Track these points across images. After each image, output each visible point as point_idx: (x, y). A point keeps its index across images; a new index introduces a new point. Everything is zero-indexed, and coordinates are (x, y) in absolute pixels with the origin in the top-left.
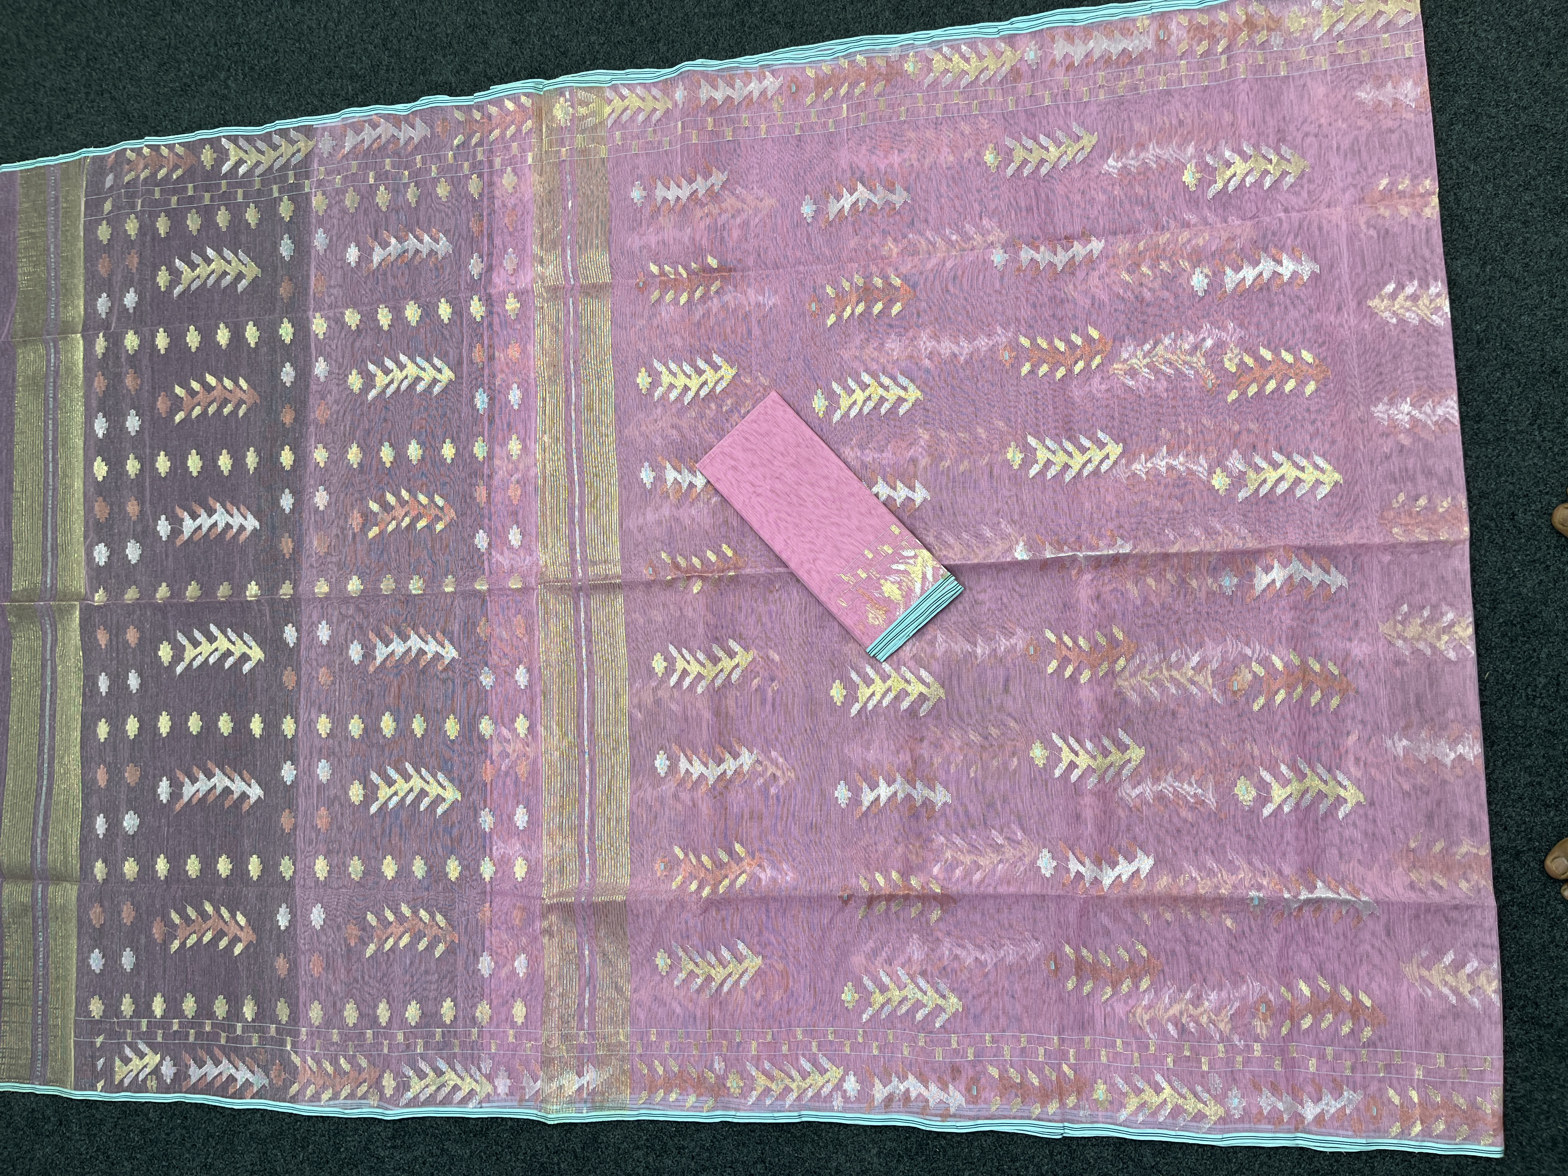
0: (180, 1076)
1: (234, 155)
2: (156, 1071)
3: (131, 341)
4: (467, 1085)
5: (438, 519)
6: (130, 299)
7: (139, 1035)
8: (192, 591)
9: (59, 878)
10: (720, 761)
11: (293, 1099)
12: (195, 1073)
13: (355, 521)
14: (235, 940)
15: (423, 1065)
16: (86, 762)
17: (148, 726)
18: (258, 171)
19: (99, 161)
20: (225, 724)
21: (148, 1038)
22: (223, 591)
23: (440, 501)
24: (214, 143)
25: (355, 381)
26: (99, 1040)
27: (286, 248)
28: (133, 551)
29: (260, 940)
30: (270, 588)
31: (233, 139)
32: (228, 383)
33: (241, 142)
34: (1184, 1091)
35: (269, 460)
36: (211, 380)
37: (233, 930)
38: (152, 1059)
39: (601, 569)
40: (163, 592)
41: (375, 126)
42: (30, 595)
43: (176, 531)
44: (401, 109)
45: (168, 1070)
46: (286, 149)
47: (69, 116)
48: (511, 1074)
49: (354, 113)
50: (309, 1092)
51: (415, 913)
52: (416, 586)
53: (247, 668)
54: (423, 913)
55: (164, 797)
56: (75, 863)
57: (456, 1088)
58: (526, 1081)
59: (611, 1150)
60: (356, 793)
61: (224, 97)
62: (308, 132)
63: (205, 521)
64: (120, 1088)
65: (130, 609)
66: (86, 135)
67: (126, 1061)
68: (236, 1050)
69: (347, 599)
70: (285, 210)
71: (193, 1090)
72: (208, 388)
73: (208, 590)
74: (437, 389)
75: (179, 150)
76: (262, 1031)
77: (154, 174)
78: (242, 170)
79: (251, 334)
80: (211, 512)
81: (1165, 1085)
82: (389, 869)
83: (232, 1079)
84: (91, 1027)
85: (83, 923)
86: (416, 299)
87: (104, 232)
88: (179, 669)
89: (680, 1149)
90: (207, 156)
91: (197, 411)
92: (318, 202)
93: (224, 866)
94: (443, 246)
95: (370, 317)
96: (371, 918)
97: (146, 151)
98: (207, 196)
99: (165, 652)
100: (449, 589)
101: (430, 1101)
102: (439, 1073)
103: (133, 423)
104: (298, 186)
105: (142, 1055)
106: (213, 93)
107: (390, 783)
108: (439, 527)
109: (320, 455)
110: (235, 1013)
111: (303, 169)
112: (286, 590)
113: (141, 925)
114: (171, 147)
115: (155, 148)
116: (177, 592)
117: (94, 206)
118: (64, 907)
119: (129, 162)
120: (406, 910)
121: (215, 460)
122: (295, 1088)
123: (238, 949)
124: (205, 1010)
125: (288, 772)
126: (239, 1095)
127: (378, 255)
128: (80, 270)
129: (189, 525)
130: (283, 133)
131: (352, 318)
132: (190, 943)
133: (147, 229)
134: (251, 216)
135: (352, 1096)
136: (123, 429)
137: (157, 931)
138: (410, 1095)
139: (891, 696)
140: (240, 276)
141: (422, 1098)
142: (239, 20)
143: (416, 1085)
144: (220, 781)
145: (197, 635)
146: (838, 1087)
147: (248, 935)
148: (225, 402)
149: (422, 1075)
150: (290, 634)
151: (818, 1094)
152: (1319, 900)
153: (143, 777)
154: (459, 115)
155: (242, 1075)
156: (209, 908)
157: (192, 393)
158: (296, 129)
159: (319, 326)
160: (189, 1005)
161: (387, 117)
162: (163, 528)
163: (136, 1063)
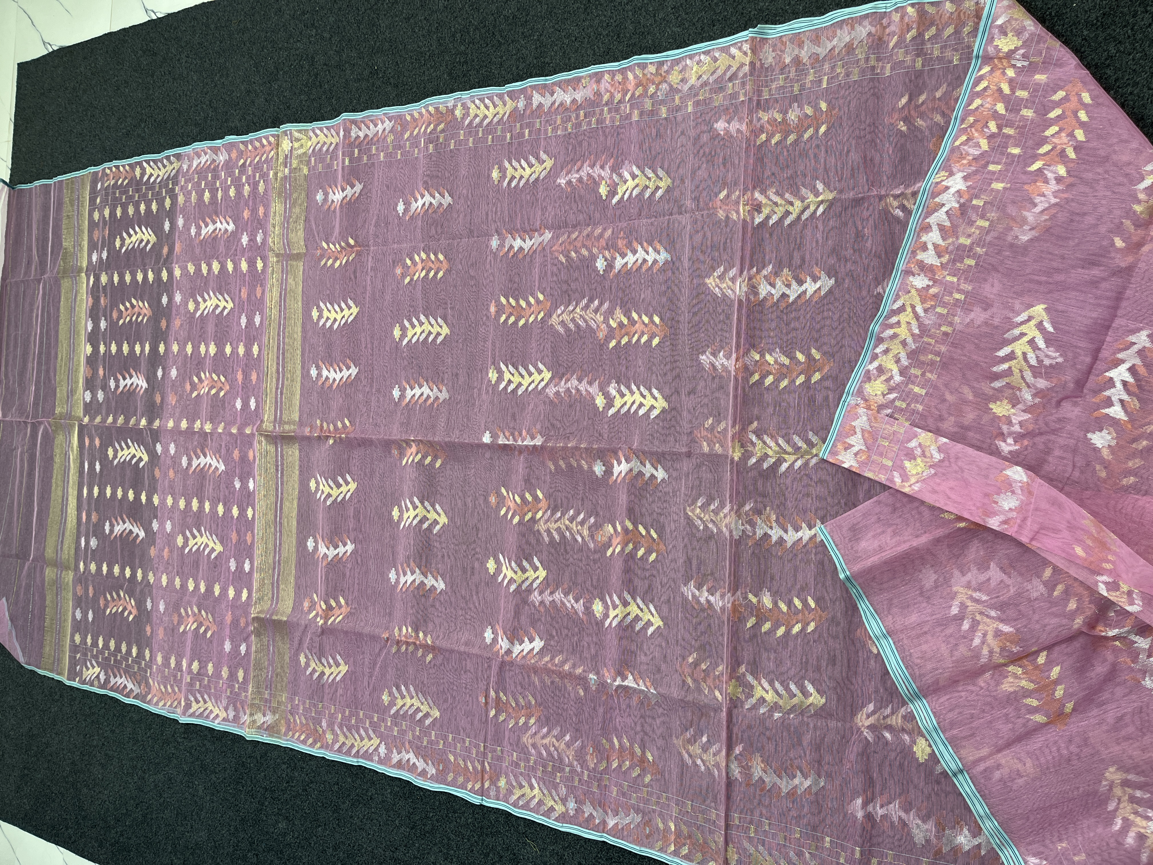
0: (107, 681)
1: (149, 170)
2: (98, 677)
3: (104, 279)
4: (216, 711)
5: (221, 389)
6: (105, 255)
7: (93, 656)
8: (121, 420)
9: (68, 568)
10: (336, 547)
11: (149, 703)
12: (113, 681)
13: (188, 387)
14: (130, 613)
15: (198, 695)
16: (79, 509)
17: (102, 492)
18: (158, 180)
19: (96, 173)
20: (131, 495)
21: (96, 657)
22: (133, 421)
23: (223, 379)
24: (140, 163)
25: (191, 306)
26: (78, 656)
27: (167, 226)
28: (100, 396)
29: (140, 614)
30: (150, 422)
31: (148, 162)
32: (140, 304)
33: (152, 163)
34: (545, 792)
35: (154, 349)
36: (134, 301)
37: (129, 608)
38: (97, 670)
39: (287, 427)
40: (110, 419)
41: (206, 154)
42: (61, 416)
43: (117, 386)
44: (218, 143)
45: (102, 677)
46: (169, 168)
47: (82, 150)
48: (236, 709)
49: (197, 146)
50: (155, 700)
51: (200, 611)
52: (208, 428)
53: (141, 464)
54: (203, 612)
55: (107, 532)
56: (72, 561)
57: (211, 712)
58: (241, 713)
59: (272, 762)
60: (180, 541)
61: (143, 138)
62: (178, 157)
63: (129, 382)
64: (84, 682)
65: (97, 428)
66: (88, 160)
67: (88, 669)
68: (128, 672)
69: (181, 433)
70: (168, 203)
71: (111, 689)
72: (133, 306)
73: (127, 420)
74: (225, 313)
75: (127, 168)
76: (139, 664)
77: (117, 182)
78: (152, 180)
79: (151, 276)
80: (131, 377)
81: (536, 785)
82: (191, 586)
83: (125, 687)
84: (74, 648)
85: (75, 594)
86: (217, 258)
87: (96, 216)
88: (116, 462)
89: (302, 768)
90: (138, 171)
91: (128, 319)
92: (181, 199)
93: (128, 572)
94: (231, 227)
95: (198, 269)
96: (182, 610)
97: (114, 169)
98: (137, 195)
99: (110, 452)
100: (220, 431)
101: (201, 716)
102: (205, 702)
103: (103, 325)
104: (173, 190)
105: (93, 667)
106: (139, 135)
107: (195, 537)
108: (222, 394)
109: (175, 348)
110: (129, 652)
111: (175, 179)
112: (157, 423)
113: (96, 599)
114: (123, 166)
115: (117, 167)
116: (115, 420)
117: (92, 200)
118: (68, 584)
119: (107, 175)
120: (196, 610)
121: (134, 347)
122: (149, 697)
123: (131, 618)
124: (118, 649)
125: (155, 525)
126: (127, 696)
127: (204, 232)
128: (86, 238)
129: (122, 383)
130: (168, 158)
131: (191, 268)
132: (114, 611)
133: (113, 214)
134: (154, 207)
135: (171, 706)
136: (99, 327)
137: (102, 602)
138: (191, 711)
139: (418, 519)
140: (148, 242)
141: (197, 714)
142: (151, 92)
143: (194, 706)
144: (128, 526)
145: (123, 444)
146: (376, 749)
147: (135, 612)
148: (139, 314)
149: (198, 702)
150: (159, 448)
151: (366, 751)
152: (627, 688)
153: (99, 519)
154: (242, 147)
155: (130, 686)
156: (122, 594)
157: (127, 309)
158: (174, 155)
159: (177, 272)
160: (112, 644)
161: (210, 148)
162: (112, 384)
163: (91, 671)
